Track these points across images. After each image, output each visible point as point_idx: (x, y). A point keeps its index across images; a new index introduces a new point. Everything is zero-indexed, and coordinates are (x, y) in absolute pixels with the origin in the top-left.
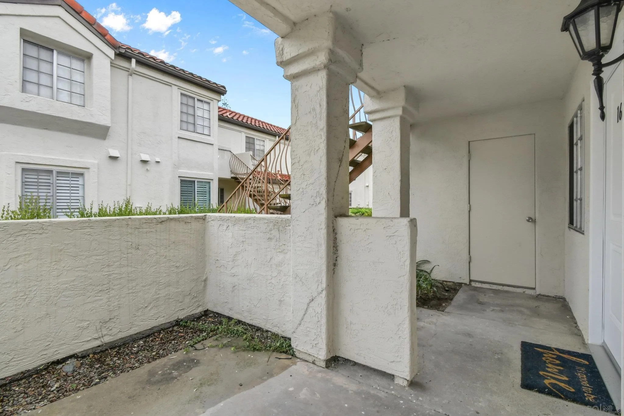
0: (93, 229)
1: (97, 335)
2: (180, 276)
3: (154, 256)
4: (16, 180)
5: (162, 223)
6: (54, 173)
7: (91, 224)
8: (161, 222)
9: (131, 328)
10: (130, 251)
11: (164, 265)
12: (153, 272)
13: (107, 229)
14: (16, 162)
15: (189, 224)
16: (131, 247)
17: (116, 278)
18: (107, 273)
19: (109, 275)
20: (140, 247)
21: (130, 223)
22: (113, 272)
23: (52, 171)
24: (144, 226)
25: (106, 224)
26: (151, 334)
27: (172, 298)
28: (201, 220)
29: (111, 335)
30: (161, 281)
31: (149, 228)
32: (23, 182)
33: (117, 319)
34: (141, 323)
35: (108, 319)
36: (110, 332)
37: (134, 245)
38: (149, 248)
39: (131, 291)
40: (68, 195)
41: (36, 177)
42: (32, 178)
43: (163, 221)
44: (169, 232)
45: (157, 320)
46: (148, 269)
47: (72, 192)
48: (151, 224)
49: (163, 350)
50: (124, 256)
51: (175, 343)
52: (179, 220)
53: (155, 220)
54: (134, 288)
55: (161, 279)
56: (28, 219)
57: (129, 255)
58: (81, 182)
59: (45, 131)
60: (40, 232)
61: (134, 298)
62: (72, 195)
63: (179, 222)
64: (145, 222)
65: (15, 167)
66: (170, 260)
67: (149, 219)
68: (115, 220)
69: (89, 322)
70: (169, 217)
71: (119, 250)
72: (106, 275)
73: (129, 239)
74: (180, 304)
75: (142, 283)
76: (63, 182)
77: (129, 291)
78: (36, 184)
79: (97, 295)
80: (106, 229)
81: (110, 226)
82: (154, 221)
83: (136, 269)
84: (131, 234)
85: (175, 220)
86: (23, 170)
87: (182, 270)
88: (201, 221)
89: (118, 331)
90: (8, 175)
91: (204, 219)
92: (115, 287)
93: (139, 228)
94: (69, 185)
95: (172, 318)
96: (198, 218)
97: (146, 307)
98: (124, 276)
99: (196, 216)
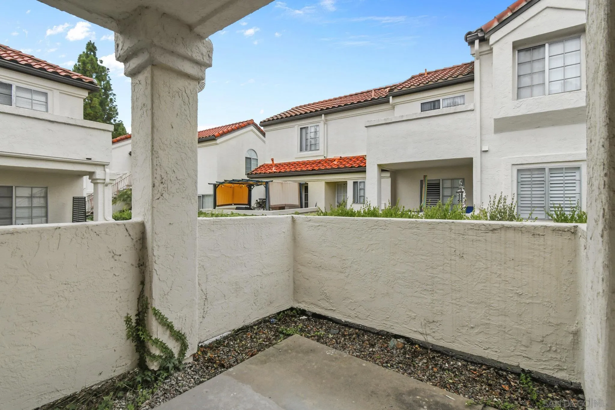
0: (419, 229)
1: (421, 330)
2: (524, 309)
3: (483, 270)
4: (512, 181)
5: (493, 231)
6: (547, 170)
7: (418, 226)
8: (491, 230)
9: (453, 342)
10: (453, 257)
11: (497, 285)
12: (481, 289)
13: (432, 231)
14: (513, 165)
15: (542, 238)
16: (454, 254)
17: (439, 282)
18: (431, 275)
19: (433, 277)
20: (465, 256)
21: (453, 227)
22: (437, 275)
23: (545, 168)
24: (470, 232)
25: (430, 227)
26: (479, 364)
27: (510, 333)
28: (569, 234)
29: (433, 337)
30: (492, 305)
31: (476, 236)
32: (518, 182)
33: (440, 324)
34: (466, 343)
35: (431, 321)
36: (433, 335)
37: (458, 252)
38: (476, 260)
39: (454, 301)
40: (562, 192)
41: (529, 176)
42: (527, 177)
43: (494, 229)
44: (505, 244)
45: (487, 351)
46: (475, 284)
47: (566, 189)
48: (478, 232)
49: (464, 386)
50: (448, 262)
51: (485, 389)
52: (521, 230)
53: (483, 226)
54: (458, 300)
55: (492, 302)
56: (383, 217)
57: (452, 262)
58: (577, 178)
59: (538, 129)
60: (385, 227)
61: (458, 311)
62: (566, 192)
63: (522, 233)
64: (470, 227)
65: (512, 169)
66: (507, 282)
67: (475, 225)
68: (439, 223)
69: (415, 315)
70: (504, 225)
71: (442, 254)
72: (430, 276)
73: (452, 245)
74: (523, 348)
75: (467, 297)
76: (558, 178)
77: (452, 300)
78: (530, 183)
79: (422, 293)
80: (429, 231)
81: (434, 228)
82: (483, 228)
83: (460, 280)
84: (455, 239)
85: (515, 230)
86: (519, 171)
87: (528, 301)
88: (567, 235)
89: (441, 337)
90: (506, 177)
91: (574, 232)
92: (438, 291)
93: (463, 235)
94: (562, 182)
95: (508, 360)
96: (560, 230)
97: (472, 328)
98: (447, 282)
99: (554, 227)
